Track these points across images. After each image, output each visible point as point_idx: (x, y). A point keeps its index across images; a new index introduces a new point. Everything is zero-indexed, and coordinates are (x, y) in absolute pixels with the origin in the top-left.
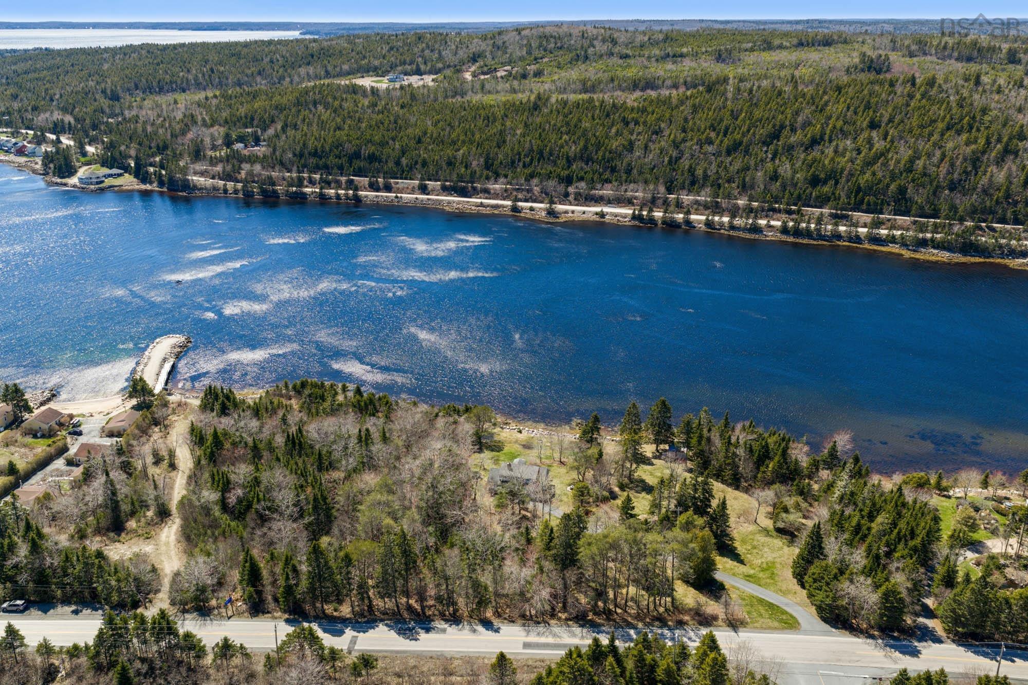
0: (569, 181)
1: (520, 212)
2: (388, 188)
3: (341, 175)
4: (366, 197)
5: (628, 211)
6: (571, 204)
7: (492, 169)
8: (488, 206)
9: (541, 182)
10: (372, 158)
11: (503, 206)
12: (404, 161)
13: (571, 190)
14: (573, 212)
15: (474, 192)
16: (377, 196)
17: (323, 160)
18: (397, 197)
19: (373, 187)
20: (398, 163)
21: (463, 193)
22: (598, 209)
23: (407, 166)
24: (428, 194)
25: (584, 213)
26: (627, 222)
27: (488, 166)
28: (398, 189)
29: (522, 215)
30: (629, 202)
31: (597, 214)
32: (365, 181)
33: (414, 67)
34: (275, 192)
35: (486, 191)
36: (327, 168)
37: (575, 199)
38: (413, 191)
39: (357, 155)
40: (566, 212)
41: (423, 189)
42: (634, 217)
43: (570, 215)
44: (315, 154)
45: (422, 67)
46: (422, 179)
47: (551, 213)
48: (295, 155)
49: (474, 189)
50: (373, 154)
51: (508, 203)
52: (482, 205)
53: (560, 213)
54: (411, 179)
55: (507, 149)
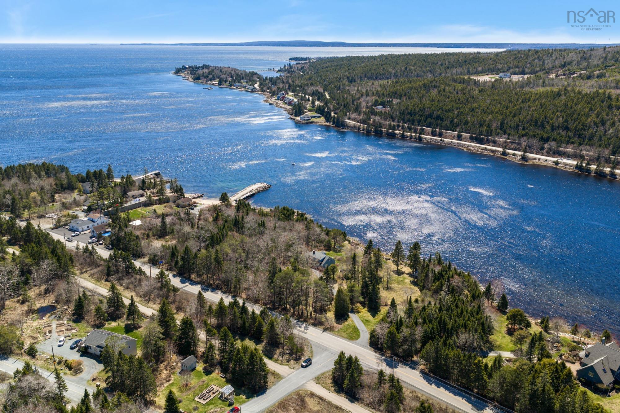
0: (546, 140)
1: (506, 156)
2: (440, 135)
3: (419, 125)
4: (425, 138)
5: (574, 163)
6: (543, 155)
7: (503, 129)
8: (489, 150)
9: (528, 139)
10: (439, 118)
11: (498, 151)
12: (456, 120)
13: (546, 146)
14: (539, 159)
15: (488, 142)
16: (431, 139)
17: (413, 116)
18: (441, 140)
19: (433, 134)
20: (452, 121)
21: (480, 141)
22: (555, 159)
23: (456, 123)
24: (460, 140)
25: (546, 161)
26: (571, 170)
27: (501, 127)
28: (446, 136)
29: (506, 157)
30: (582, 158)
31: (554, 162)
32: (429, 130)
33: (521, 70)
34: (381, 131)
35: (494, 143)
36: (413, 122)
37: (547, 152)
38: (453, 138)
39: (431, 116)
40: (535, 159)
41: (459, 137)
42: (577, 167)
43: (537, 161)
44: (410, 114)
45: (526, 70)
46: (459, 132)
47: (524, 158)
48: (400, 113)
49: (487, 139)
50: (440, 115)
51: (501, 150)
52: (486, 149)
53: (530, 159)
54: (453, 131)
55: (516, 119)
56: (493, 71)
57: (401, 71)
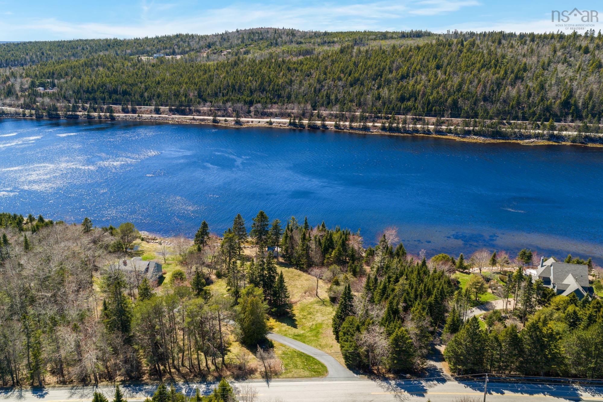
0: (251, 103)
1: (218, 123)
2: (134, 111)
3: (104, 104)
4: (119, 116)
5: (287, 120)
6: (252, 118)
7: (202, 98)
8: (198, 120)
9: (233, 104)
10: (125, 93)
11: (208, 120)
12: (146, 94)
13: (252, 109)
14: (252, 122)
15: (190, 113)
16: (126, 116)
17: (93, 95)
18: (139, 116)
19: (125, 111)
20: (142, 96)
21: (183, 113)
22: (268, 120)
23: (148, 97)
24: (160, 114)
25: (259, 122)
26: (286, 127)
27: (200, 96)
28: (141, 111)
29: (219, 124)
30: (289, 115)
31: (267, 122)
32: (120, 107)
34: (58, 115)
35: (199, 112)
36: (95, 100)
37: (255, 115)
38: (151, 112)
39: (115, 91)
40: (248, 122)
41: (157, 111)
42: (290, 124)
43: (250, 123)
44: (87, 91)
45: (177, 50)
46: (156, 105)
47: (238, 122)
48: (74, 92)
49: (190, 110)
50: (126, 90)
51: (211, 118)
52: (194, 119)
53: (243, 123)
54: (150, 105)
55: (213, 85)
56: (143, 54)
57: (37, 56)
